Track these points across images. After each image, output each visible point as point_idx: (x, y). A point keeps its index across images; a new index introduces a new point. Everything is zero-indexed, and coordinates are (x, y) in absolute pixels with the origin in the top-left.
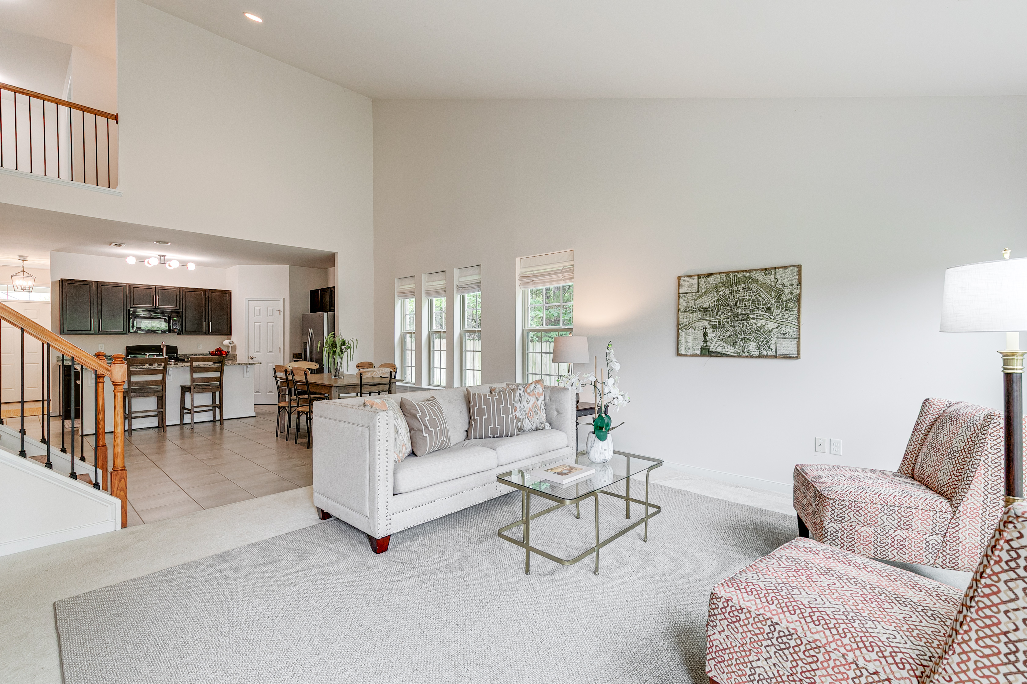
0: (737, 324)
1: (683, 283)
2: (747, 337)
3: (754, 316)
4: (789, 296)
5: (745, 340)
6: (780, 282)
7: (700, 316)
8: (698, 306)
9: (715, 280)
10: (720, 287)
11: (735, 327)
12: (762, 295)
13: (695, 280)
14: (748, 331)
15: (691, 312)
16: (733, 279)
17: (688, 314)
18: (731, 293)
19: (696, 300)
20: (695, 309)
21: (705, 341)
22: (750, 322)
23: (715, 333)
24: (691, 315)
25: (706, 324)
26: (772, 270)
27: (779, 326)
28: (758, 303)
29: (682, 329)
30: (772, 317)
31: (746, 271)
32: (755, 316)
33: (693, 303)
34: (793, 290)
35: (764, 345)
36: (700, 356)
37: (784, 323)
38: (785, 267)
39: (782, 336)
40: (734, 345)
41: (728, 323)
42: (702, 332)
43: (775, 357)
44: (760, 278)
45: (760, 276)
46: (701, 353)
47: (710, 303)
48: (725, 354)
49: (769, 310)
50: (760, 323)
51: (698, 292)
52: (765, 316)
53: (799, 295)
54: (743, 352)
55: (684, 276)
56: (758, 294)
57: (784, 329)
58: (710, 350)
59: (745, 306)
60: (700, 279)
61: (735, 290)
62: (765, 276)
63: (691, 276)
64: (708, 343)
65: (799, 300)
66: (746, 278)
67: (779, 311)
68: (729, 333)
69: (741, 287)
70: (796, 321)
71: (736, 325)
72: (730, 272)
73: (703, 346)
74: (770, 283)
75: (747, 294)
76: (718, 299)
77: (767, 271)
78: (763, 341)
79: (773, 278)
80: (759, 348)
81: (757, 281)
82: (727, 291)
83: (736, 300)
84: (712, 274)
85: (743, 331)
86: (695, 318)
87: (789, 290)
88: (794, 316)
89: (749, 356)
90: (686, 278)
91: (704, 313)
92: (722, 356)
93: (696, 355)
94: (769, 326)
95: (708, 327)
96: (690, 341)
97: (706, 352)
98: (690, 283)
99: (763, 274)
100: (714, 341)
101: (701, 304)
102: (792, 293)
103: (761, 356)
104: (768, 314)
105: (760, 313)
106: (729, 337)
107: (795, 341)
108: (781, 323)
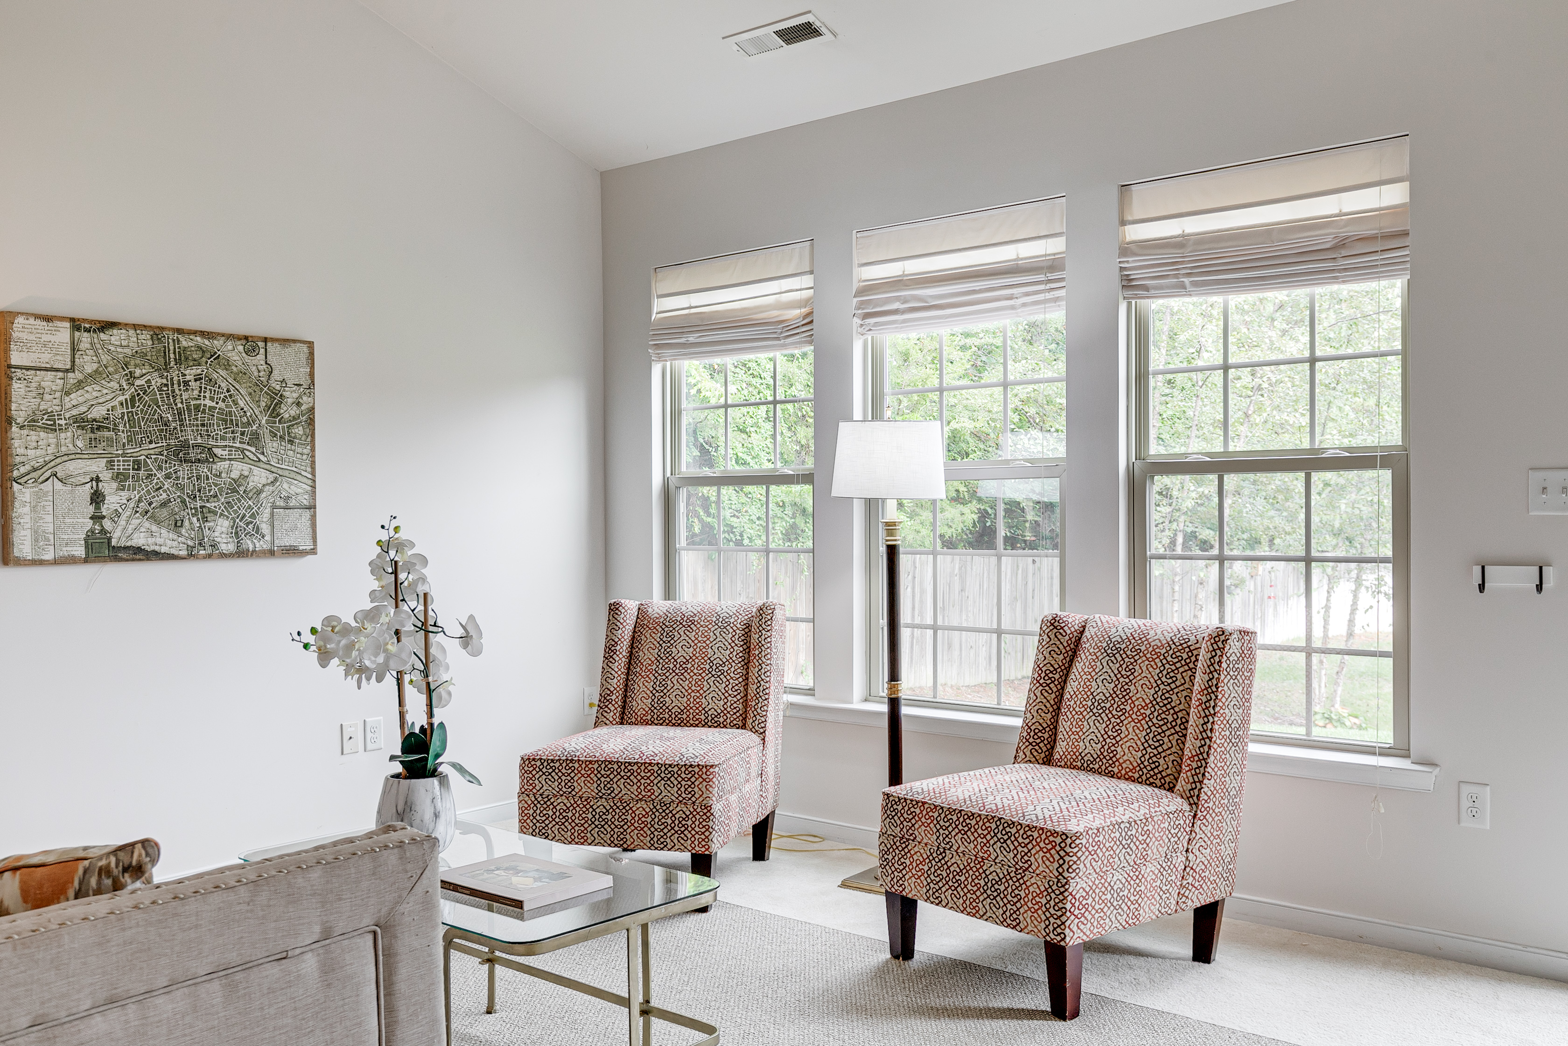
0: (184, 471)
1: (24, 336)
2: (208, 505)
3: (224, 453)
4: (294, 411)
5: (204, 514)
6: (276, 375)
7: (80, 444)
8: (75, 412)
9: (124, 343)
10: (136, 366)
11: (178, 478)
12: (240, 402)
13: (63, 334)
14: (210, 491)
15: (52, 428)
16: (172, 348)
17: (43, 434)
18: (166, 385)
19: (68, 394)
20: (63, 422)
21: (97, 518)
22: (214, 466)
23: (125, 494)
24: (51, 438)
25: (98, 466)
26: (260, 344)
27: (276, 480)
28: (232, 420)
29: (22, 481)
30: (261, 457)
31: (203, 334)
32: (227, 452)
33: (57, 402)
34: (300, 397)
35: (248, 524)
36: (86, 560)
37: (286, 473)
38: (285, 342)
39: (281, 503)
40: (177, 525)
41: (160, 468)
42: (86, 491)
43: (271, 553)
44: (234, 357)
45: (234, 353)
46: (87, 553)
47: (109, 406)
48: (138, 550)
49: (255, 439)
50: (238, 469)
51: (72, 369)
52: (247, 453)
53: (312, 410)
54: (200, 544)
55: (27, 315)
56: (231, 396)
57: (285, 486)
58: (114, 542)
59: (203, 425)
60: (77, 334)
61: (176, 379)
62: (244, 355)
63: (48, 319)
64: (107, 524)
65: (311, 422)
66: (203, 352)
67: (275, 444)
68: (164, 496)
69: (190, 373)
70: (309, 469)
71: (180, 474)
72: (162, 329)
73: (92, 531)
74: (256, 374)
75: (207, 395)
76: (133, 399)
77: (251, 343)
78: (244, 516)
79: (263, 362)
80: (236, 533)
81: (227, 366)
82: (157, 381)
83: (179, 405)
84: (113, 325)
85: (199, 491)
86: (64, 449)
87: (295, 395)
88: (305, 457)
89: (215, 554)
90: (32, 321)
91: (93, 436)
92: (148, 559)
93: (70, 560)
94: (256, 479)
95: (106, 475)
96: (50, 518)
97: (102, 548)
98: (45, 338)
99: (241, 348)
100: (124, 517)
101: (83, 409)
102: (299, 404)
103: (241, 554)
104: (253, 449)
105: (238, 445)
106: (164, 504)
107: (307, 514)
108: (280, 472)
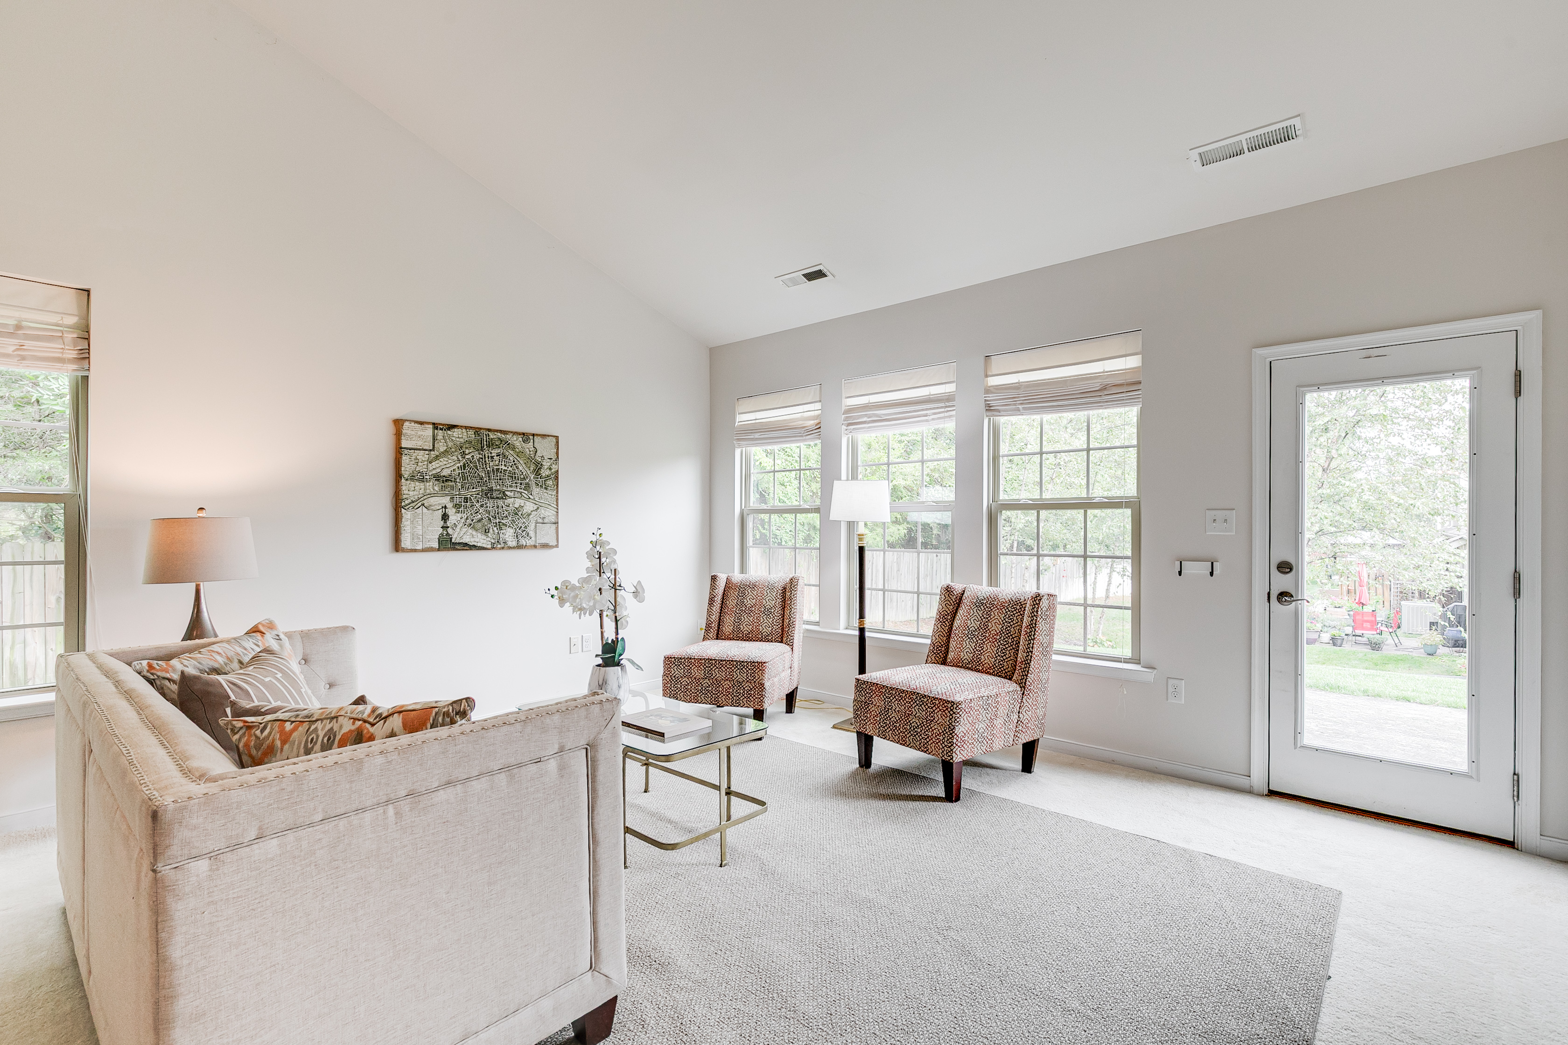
0: (490, 503)
1: (409, 432)
2: (502, 521)
3: (511, 494)
4: (548, 472)
5: (500, 525)
6: (538, 453)
7: (436, 488)
8: (434, 472)
9: (460, 436)
10: (466, 448)
11: (487, 507)
12: (520, 467)
13: (429, 431)
14: (503, 514)
15: (422, 480)
16: (485, 439)
17: (417, 483)
18: (482, 458)
19: (430, 462)
20: (428, 477)
21: (445, 528)
22: (506, 501)
23: (459, 515)
24: (422, 485)
25: (446, 500)
26: (530, 437)
27: (538, 508)
28: (515, 477)
29: (406, 508)
30: (531, 496)
31: (501, 431)
32: (513, 494)
33: (425, 466)
34: (551, 465)
35: (523, 532)
36: (439, 550)
37: (543, 505)
38: (544, 436)
39: (541, 521)
40: (486, 532)
41: (478, 501)
42: (439, 513)
43: (535, 547)
44: (517, 444)
45: (517, 442)
46: (439, 546)
47: (452, 469)
48: (466, 544)
49: (527, 487)
50: (518, 502)
51: (433, 450)
52: (523, 494)
53: (557, 472)
54: (498, 542)
55: (411, 421)
56: (515, 464)
57: (543, 511)
58: (453, 541)
59: (500, 479)
60: (436, 431)
61: (487, 455)
62: (522, 443)
63: (421, 423)
64: (450, 531)
65: (557, 478)
66: (501, 441)
67: (538, 490)
68: (480, 516)
69: (495, 452)
70: (555, 503)
71: (488, 505)
72: (480, 429)
73: (442, 534)
74: (528, 453)
75: (503, 463)
76: (464, 465)
77: (526, 437)
78: (521, 527)
79: (532, 447)
80: (517, 536)
81: (514, 449)
82: (477, 456)
83: (488, 469)
84: (454, 427)
85: (498, 514)
86: (428, 491)
87: (549, 464)
88: (553, 496)
89: (506, 547)
90: (413, 424)
91: (443, 485)
92: (471, 549)
93: (431, 550)
94: (527, 508)
95: (450, 505)
96: (420, 527)
97: (447, 544)
98: (420, 433)
99: (521, 439)
100: (459, 527)
101: (438, 470)
102: (550, 469)
103: (519, 547)
104: (526, 492)
105: (518, 490)
106: (480, 521)
107: (554, 526)
108: (540, 504)
